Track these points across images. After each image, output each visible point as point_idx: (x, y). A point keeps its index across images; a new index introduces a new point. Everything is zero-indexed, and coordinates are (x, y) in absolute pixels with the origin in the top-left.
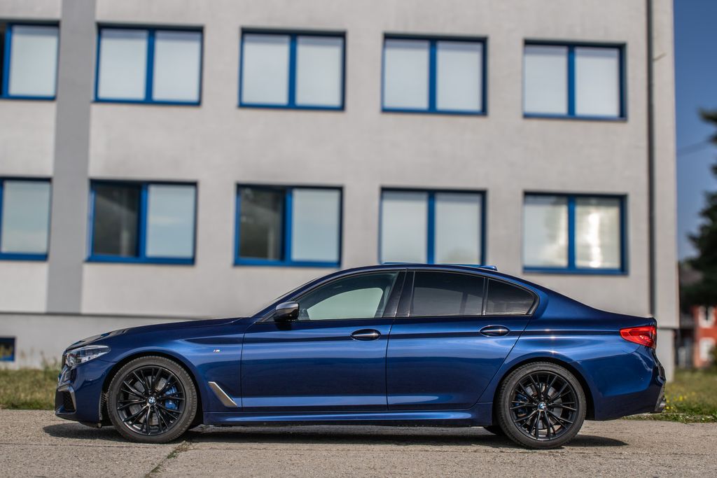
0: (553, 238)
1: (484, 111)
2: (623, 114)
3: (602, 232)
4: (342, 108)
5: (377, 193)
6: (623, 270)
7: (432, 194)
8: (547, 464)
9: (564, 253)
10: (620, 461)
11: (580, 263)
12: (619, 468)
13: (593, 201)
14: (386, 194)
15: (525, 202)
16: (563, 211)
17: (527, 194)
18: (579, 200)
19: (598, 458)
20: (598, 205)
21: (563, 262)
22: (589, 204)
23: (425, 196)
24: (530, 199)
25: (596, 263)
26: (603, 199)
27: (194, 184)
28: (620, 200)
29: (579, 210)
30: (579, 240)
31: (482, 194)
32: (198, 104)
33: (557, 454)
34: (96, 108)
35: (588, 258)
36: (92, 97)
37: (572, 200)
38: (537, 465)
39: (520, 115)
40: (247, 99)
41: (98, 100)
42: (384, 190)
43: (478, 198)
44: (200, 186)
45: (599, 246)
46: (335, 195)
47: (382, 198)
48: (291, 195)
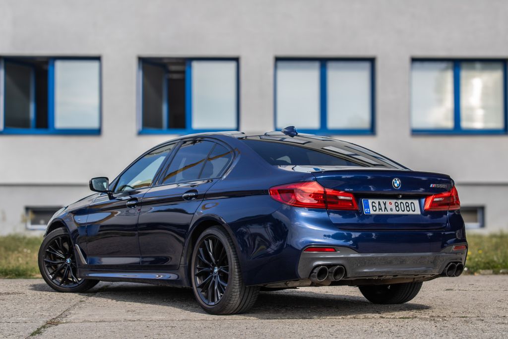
0: (440, 102)
3: (485, 94)
5: (271, 62)
6: (506, 129)
7: (324, 62)
8: (427, 333)
9: (451, 115)
10: (503, 326)
11: (465, 124)
12: (502, 335)
13: (478, 65)
14: (280, 64)
15: (412, 68)
16: (449, 76)
17: (414, 60)
18: (464, 65)
19: (480, 323)
20: (483, 69)
21: (449, 124)
22: (474, 69)
23: (317, 65)
24: (417, 65)
25: (478, 125)
26: (487, 62)
27: (98, 59)
28: (504, 64)
29: (464, 74)
30: (464, 102)
31: (372, 61)
33: (438, 319)
35: (471, 119)
37: (457, 64)
38: (416, 334)
42: (278, 59)
43: (367, 65)
44: (104, 60)
45: (484, 107)
46: (232, 65)
47: (276, 67)
48: (190, 67)
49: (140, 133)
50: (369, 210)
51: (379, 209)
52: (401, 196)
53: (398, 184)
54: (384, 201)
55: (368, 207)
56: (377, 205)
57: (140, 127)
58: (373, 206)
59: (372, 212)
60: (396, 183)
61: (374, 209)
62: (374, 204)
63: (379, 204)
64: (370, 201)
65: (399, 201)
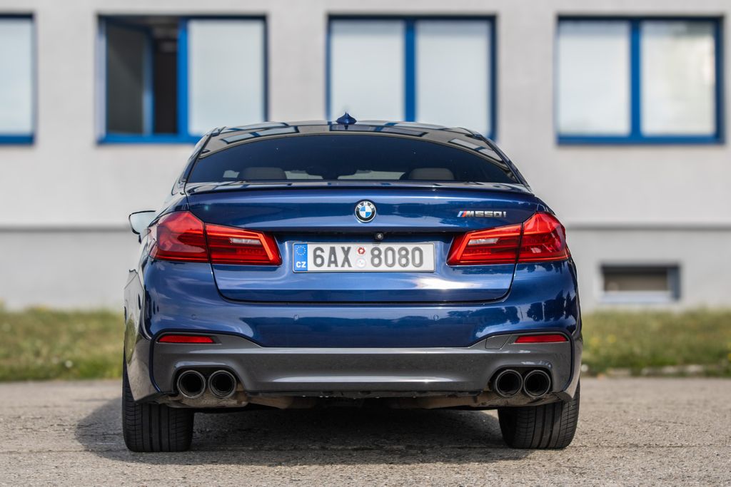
5: (321, 23)
6: (719, 135)
7: (410, 22)
9: (626, 113)
14: (337, 26)
15: (558, 33)
16: (622, 45)
17: (563, 19)
18: (647, 27)
21: (623, 127)
23: (400, 26)
24: (568, 27)
27: (29, 17)
28: (715, 25)
29: (647, 42)
31: (491, 20)
37: (636, 25)
42: (333, 18)
43: (484, 28)
44: (41, 19)
46: (255, 29)
47: (329, 32)
48: (186, 31)
49: (102, 142)
50: (306, 265)
51: (330, 262)
52: (380, 236)
53: (367, 213)
54: (346, 246)
55: (305, 258)
56: (326, 255)
57: (102, 132)
58: (316, 257)
59: (311, 267)
60: (364, 210)
61: (319, 261)
62: (319, 253)
63: (333, 251)
64: (311, 247)
65: (383, 247)
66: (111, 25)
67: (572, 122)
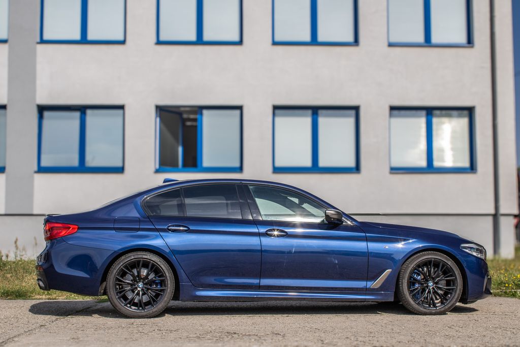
0: (414, 144)
1: (356, 41)
2: (470, 41)
3: (454, 138)
4: (241, 42)
5: (270, 111)
6: (472, 168)
7: (315, 111)
9: (424, 156)
11: (436, 164)
14: (277, 112)
15: (391, 116)
16: (422, 122)
17: (393, 108)
21: (423, 163)
24: (395, 112)
25: (449, 163)
27: (122, 107)
28: (469, 112)
29: (435, 120)
30: (436, 144)
31: (356, 109)
32: (123, 42)
34: (41, 48)
35: (443, 160)
36: (38, 40)
37: (430, 112)
39: (386, 44)
40: (163, 38)
41: (42, 41)
42: (276, 108)
43: (353, 112)
44: (127, 109)
45: (452, 149)
46: (236, 113)
48: (201, 114)
57: (157, 167)
66: (161, 110)
67: (399, 161)
